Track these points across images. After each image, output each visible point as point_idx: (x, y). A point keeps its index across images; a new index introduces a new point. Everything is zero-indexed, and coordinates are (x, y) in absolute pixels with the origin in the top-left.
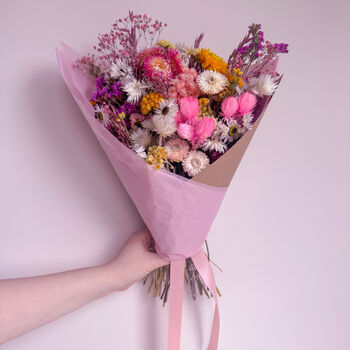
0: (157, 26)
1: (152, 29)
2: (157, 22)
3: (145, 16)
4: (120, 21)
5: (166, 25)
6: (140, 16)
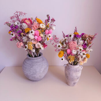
2: (24, 13)
5: (27, 14)
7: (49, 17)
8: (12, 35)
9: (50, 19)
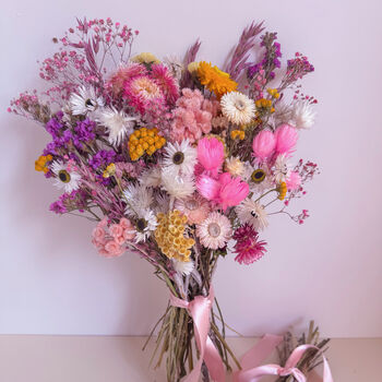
0: (126, 34)
1: (119, 40)
2: (125, 29)
3: (109, 21)
4: (72, 31)
5: (137, 32)
6: (102, 22)
7: (278, 46)
8: (64, 177)
9: (283, 61)
